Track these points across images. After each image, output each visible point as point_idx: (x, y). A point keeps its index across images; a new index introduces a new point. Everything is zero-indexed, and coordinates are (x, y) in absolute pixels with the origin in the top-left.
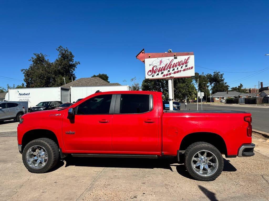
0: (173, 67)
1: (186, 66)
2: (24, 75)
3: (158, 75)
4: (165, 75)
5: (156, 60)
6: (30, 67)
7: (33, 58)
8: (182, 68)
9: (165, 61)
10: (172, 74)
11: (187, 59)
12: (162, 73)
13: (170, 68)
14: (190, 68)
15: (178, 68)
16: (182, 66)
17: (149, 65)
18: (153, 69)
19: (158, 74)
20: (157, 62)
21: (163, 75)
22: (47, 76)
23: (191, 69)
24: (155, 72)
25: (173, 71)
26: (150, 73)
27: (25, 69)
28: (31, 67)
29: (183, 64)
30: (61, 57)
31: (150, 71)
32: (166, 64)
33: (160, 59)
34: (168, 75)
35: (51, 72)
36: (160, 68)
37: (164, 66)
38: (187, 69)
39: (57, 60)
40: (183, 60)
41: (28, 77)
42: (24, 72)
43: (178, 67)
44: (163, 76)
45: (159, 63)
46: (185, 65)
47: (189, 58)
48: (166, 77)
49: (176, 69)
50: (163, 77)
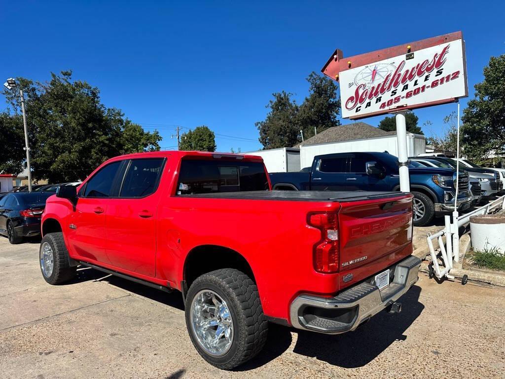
0: (404, 80)
1: (439, 73)
2: (259, 131)
3: (370, 105)
4: (385, 103)
5: (364, 71)
6: (267, 117)
7: (271, 102)
8: (426, 79)
9: (385, 69)
10: (401, 99)
11: (440, 52)
12: (379, 100)
13: (396, 84)
14: (451, 77)
15: (416, 81)
16: (426, 74)
17: (347, 86)
18: (357, 92)
19: (370, 103)
20: (365, 75)
21: (380, 104)
22: (291, 130)
23: (452, 79)
24: (362, 101)
25: (403, 90)
26: (350, 105)
27: (261, 122)
28: (269, 118)
29: (429, 69)
30: (315, 92)
31: (351, 99)
32: (388, 77)
33: (372, 66)
34: (391, 104)
35: (297, 121)
36: (373, 88)
37: (382, 81)
38: (442, 80)
39: (307, 100)
40: (431, 59)
41: (266, 134)
42: (259, 127)
43: (416, 78)
44: (380, 108)
45: (371, 77)
46: (435, 70)
47: (445, 49)
48: (387, 108)
49: (411, 84)
50: (382, 109)
